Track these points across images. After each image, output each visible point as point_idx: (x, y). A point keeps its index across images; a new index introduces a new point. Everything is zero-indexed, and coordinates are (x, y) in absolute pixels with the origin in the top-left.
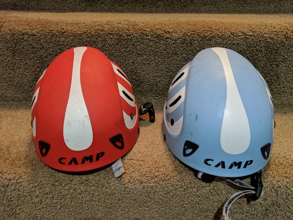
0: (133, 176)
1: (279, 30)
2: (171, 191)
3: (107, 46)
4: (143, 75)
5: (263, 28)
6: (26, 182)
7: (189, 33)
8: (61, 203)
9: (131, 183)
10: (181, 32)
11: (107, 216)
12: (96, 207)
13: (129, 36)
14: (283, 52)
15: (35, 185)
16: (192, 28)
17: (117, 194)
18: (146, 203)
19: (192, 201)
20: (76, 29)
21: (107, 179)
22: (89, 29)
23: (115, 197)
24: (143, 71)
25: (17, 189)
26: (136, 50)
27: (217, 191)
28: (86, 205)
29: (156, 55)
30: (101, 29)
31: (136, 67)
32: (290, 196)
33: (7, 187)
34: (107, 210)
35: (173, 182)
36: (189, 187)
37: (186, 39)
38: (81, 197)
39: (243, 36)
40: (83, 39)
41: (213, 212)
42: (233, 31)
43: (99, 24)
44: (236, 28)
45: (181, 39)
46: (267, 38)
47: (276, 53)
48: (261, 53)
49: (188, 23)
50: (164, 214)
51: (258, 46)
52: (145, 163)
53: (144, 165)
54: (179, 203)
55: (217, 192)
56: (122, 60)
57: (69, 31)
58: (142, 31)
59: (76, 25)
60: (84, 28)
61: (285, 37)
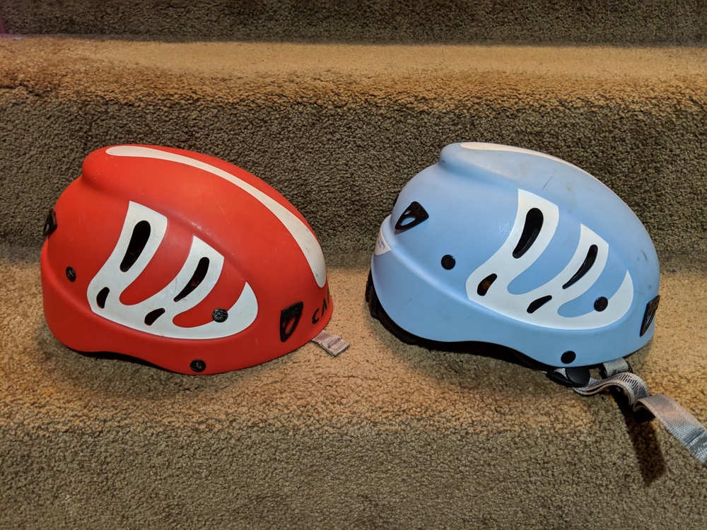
0: (357, 411)
1: (661, 94)
2: (433, 439)
3: (291, 128)
4: (367, 190)
5: (629, 89)
6: (139, 426)
7: (469, 102)
8: (210, 466)
9: (353, 425)
10: (450, 99)
11: (303, 490)
12: (282, 472)
13: (340, 107)
14: (671, 142)
15: (159, 431)
16: (475, 90)
17: (324, 447)
18: (382, 464)
19: (476, 459)
20: (223, 91)
21: (306, 417)
22: (252, 93)
23: (321, 453)
24: (368, 182)
25: (120, 439)
26: (354, 138)
27: (527, 440)
28: (261, 470)
29: (396, 147)
30: (277, 92)
31: (352, 174)
32: (673, 449)
33: (99, 436)
34: (302, 478)
35: (438, 422)
36: (470, 431)
37: (462, 114)
38: (252, 454)
39: (586, 109)
40: (238, 115)
41: (517, 482)
42: (563, 97)
43: (273, 80)
44: (570, 90)
45: (452, 115)
46: (636, 113)
47: (656, 143)
48: (624, 143)
49: (466, 78)
50: (419, 486)
51: (616, 130)
52: (380, 384)
53: (378, 388)
54: (449, 464)
55: (526, 442)
56: (323, 160)
57: (208, 96)
58: (366, 97)
59: (222, 83)
60: (240, 90)
61: (675, 110)
